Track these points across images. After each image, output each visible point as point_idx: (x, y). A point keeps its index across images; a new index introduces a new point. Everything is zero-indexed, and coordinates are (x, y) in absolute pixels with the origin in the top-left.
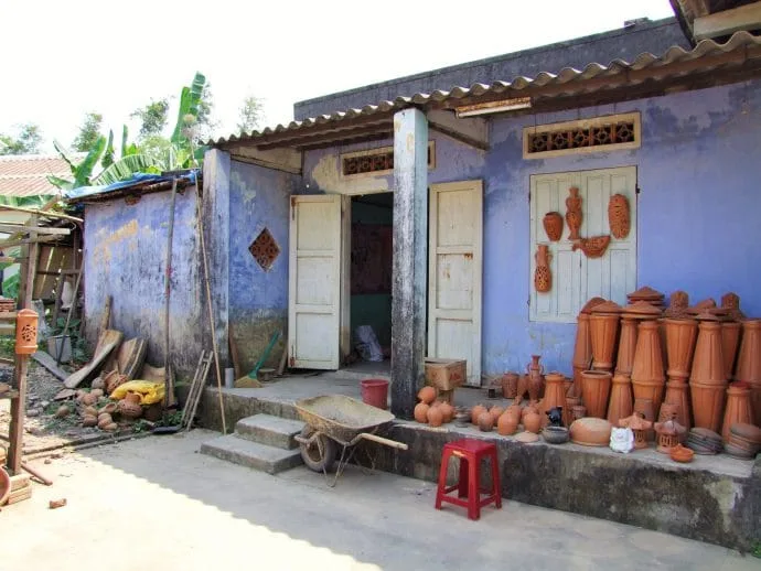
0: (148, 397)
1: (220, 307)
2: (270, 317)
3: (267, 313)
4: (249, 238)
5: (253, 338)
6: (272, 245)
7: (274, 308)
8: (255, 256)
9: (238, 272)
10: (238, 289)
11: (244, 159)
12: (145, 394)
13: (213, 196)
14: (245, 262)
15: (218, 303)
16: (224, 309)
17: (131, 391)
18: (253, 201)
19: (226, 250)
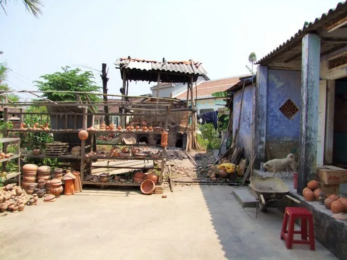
0: (230, 170)
1: (261, 135)
2: (291, 141)
3: (290, 139)
4: (280, 104)
5: (280, 150)
6: (294, 107)
7: (294, 137)
8: (283, 112)
9: (272, 120)
10: (273, 128)
11: (277, 68)
12: (229, 169)
13: (258, 86)
14: (277, 115)
15: (260, 133)
16: (263, 136)
17: (224, 167)
18: (282, 87)
19: (265, 110)
